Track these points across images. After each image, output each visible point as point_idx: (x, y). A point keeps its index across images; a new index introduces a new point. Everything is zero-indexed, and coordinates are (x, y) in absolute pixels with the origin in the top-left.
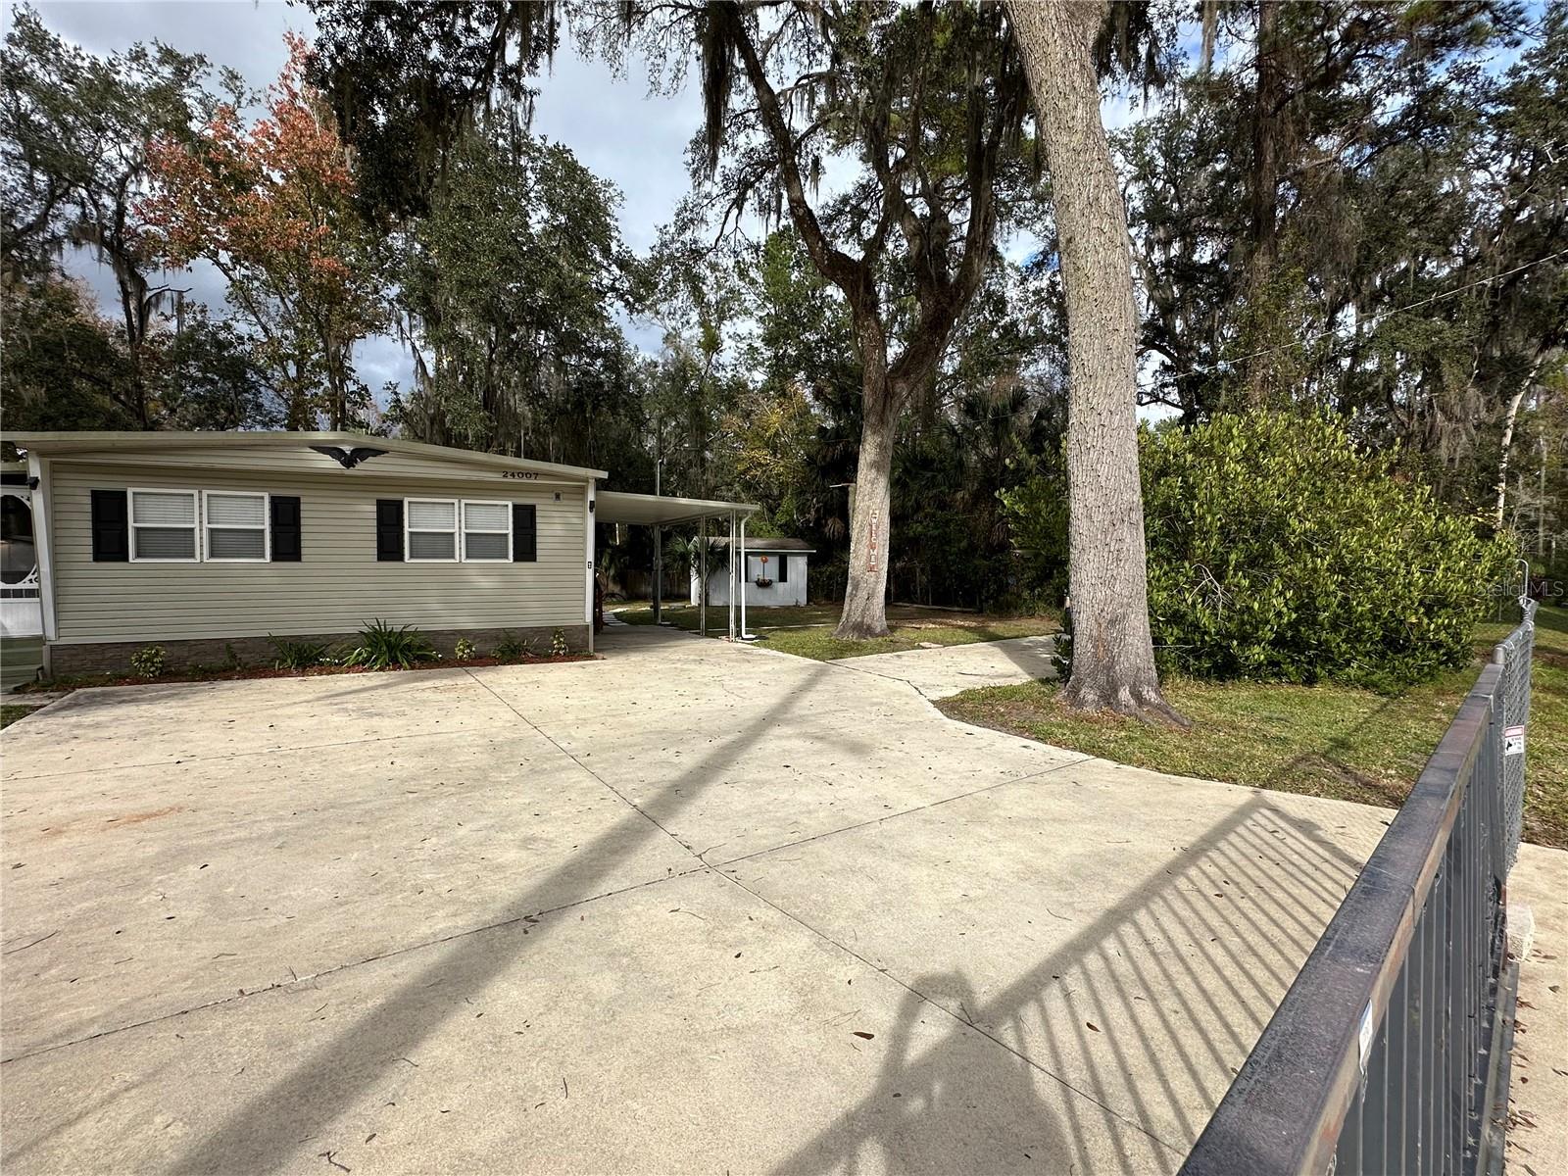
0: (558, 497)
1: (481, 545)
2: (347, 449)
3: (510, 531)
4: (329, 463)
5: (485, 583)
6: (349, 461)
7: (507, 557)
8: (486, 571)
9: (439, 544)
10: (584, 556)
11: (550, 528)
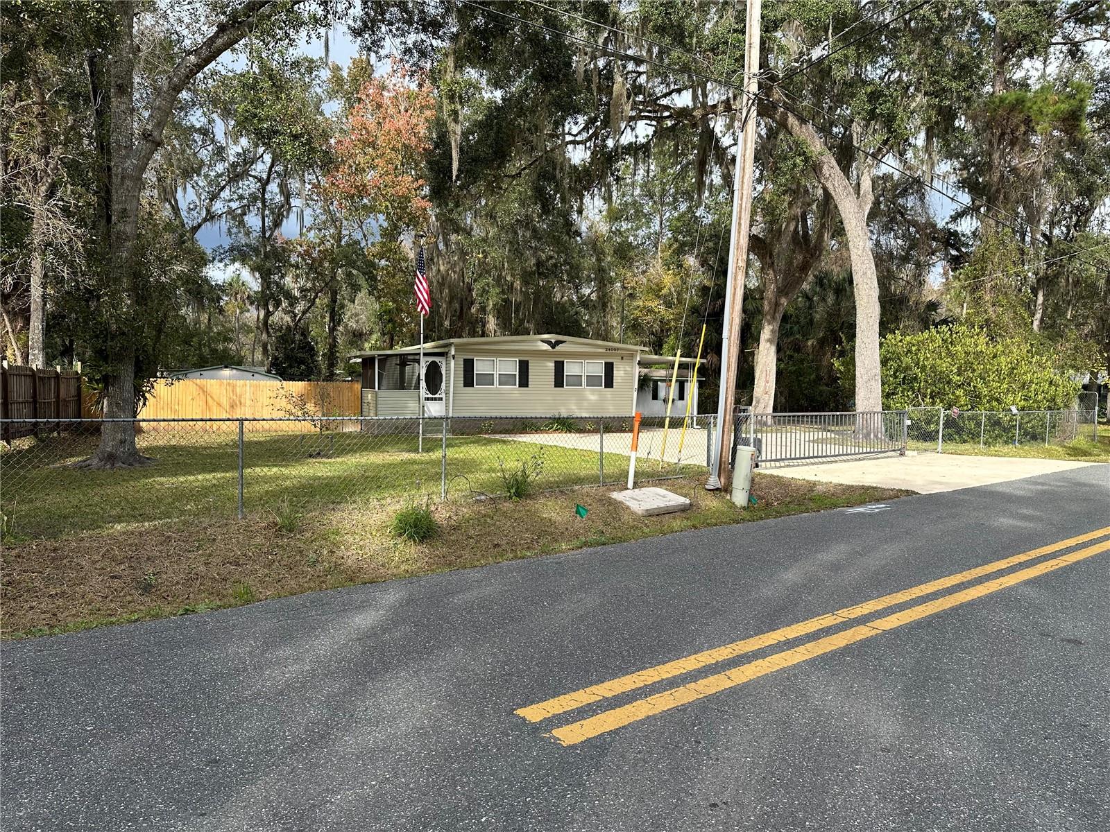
0: (622, 358)
1: (592, 381)
2: (553, 341)
3: (603, 375)
4: (546, 347)
5: (593, 398)
6: (553, 347)
7: (601, 386)
8: (593, 392)
9: (577, 381)
10: (633, 385)
11: (618, 373)
